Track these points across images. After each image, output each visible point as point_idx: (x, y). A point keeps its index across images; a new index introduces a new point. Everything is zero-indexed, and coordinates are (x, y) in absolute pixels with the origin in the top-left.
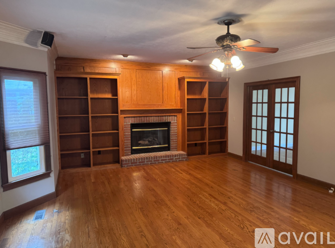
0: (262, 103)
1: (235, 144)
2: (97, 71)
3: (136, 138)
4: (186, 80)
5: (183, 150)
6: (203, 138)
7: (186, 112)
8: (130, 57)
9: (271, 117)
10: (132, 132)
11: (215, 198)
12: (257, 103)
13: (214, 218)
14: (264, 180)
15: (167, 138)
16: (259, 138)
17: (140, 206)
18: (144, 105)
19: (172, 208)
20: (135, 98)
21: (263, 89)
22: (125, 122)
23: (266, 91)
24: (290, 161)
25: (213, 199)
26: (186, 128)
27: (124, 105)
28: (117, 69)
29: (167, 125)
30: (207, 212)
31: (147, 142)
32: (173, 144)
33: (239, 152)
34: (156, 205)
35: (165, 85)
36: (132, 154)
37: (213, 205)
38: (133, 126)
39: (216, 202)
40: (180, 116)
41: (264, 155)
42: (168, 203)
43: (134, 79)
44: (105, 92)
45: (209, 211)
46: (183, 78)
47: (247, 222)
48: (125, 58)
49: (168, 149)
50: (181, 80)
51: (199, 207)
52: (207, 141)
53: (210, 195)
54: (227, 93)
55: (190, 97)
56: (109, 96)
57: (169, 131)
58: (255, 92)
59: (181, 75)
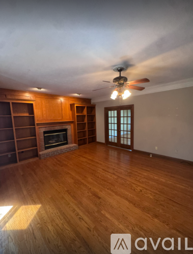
0: (114, 117)
1: (100, 137)
2: (17, 98)
3: (47, 140)
4: (76, 105)
5: (75, 143)
6: (84, 136)
7: (76, 123)
8: (42, 90)
9: (119, 124)
10: (44, 136)
11: (107, 171)
12: (111, 117)
13: (116, 187)
14: (116, 153)
15: (66, 138)
16: (113, 134)
17: (66, 189)
18: (51, 120)
19: (88, 185)
20: (45, 116)
21: (114, 110)
22: (40, 131)
23: (116, 112)
24: (129, 143)
25: (106, 172)
26: (77, 131)
27: (38, 120)
28: (32, 98)
29: (66, 130)
30: (109, 183)
31: (54, 141)
32: (69, 141)
33: (103, 141)
34: (76, 186)
35: (63, 108)
36: (45, 149)
37: (109, 176)
38: (45, 133)
39: (109, 174)
40: (72, 125)
41: (116, 141)
42: (83, 181)
43: (44, 104)
44: (24, 112)
45: (110, 182)
46: (74, 104)
47: (133, 185)
48: (39, 90)
49: (67, 143)
50: (72, 106)
51: (103, 180)
52: (87, 137)
53: (103, 169)
54: (95, 112)
55: (78, 114)
56: (27, 115)
57: (66, 133)
58: (110, 112)
59: (72, 102)
